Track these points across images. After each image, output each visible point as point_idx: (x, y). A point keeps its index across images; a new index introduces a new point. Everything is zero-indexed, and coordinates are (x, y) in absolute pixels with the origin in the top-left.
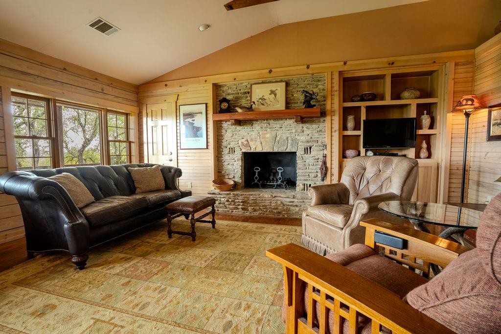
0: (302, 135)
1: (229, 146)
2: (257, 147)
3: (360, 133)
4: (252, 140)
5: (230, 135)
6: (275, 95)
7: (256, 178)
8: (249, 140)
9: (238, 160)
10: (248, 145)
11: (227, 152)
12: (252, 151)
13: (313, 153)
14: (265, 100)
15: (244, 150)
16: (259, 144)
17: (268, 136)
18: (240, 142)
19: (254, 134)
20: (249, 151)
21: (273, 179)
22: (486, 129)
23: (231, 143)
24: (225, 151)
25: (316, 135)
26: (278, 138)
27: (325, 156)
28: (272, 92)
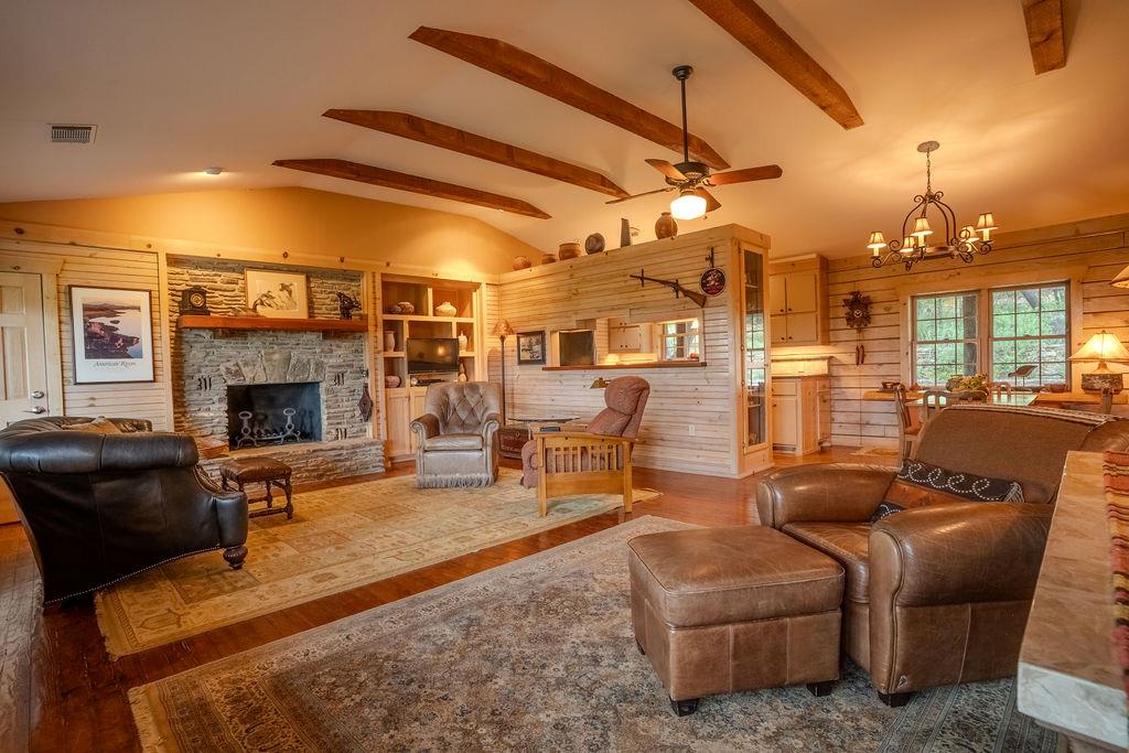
0: (331, 357)
1: (197, 376)
2: (256, 375)
3: (402, 354)
4: (246, 364)
5: (201, 355)
6: (290, 293)
7: (246, 431)
8: (240, 363)
9: (220, 400)
10: (238, 373)
11: (194, 387)
12: (247, 382)
13: (347, 383)
14: (273, 298)
15: (229, 383)
16: (260, 370)
17: (276, 356)
18: (222, 368)
19: (250, 354)
20: (241, 383)
21: (259, 431)
22: (516, 353)
23: (203, 370)
24: (191, 385)
25: (352, 357)
26: (293, 361)
27: (366, 387)
28: (284, 287)
